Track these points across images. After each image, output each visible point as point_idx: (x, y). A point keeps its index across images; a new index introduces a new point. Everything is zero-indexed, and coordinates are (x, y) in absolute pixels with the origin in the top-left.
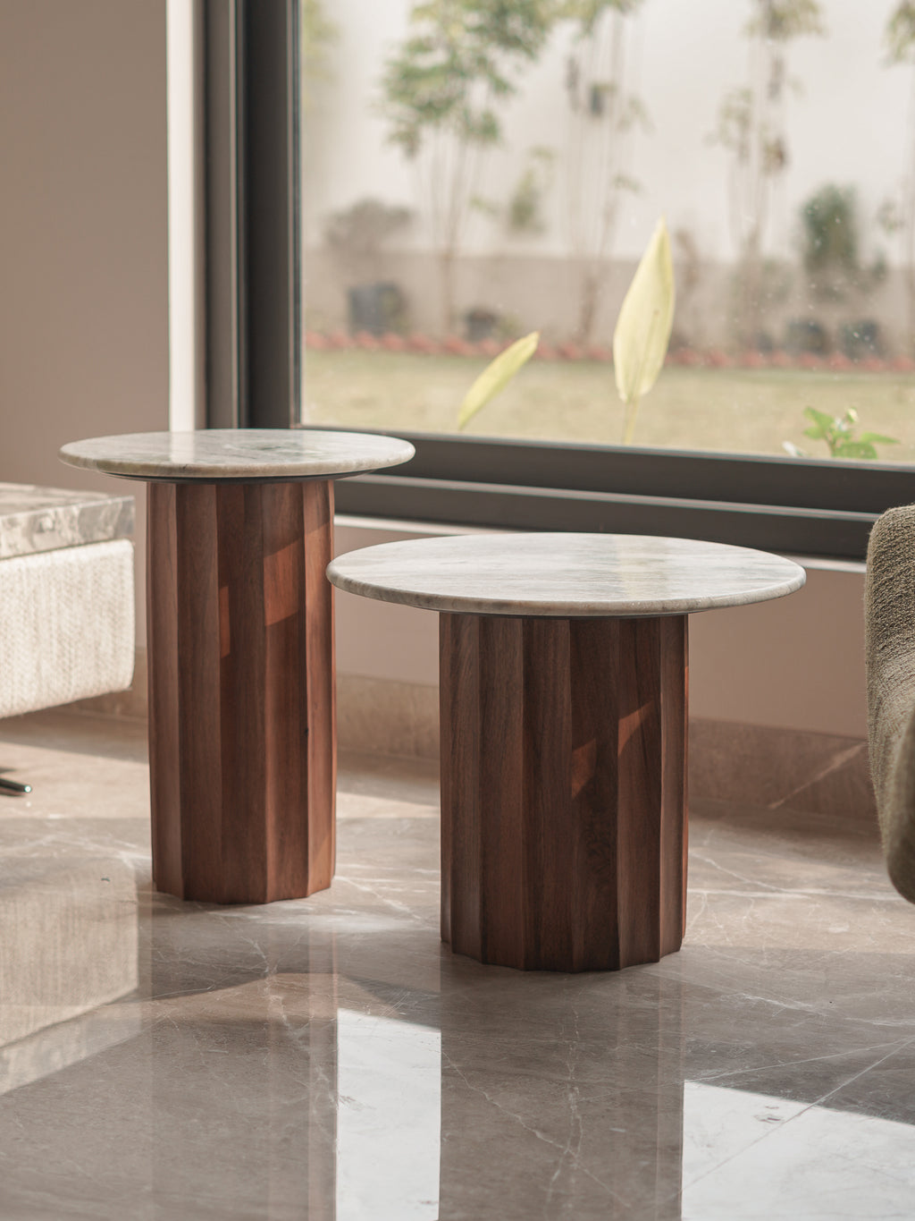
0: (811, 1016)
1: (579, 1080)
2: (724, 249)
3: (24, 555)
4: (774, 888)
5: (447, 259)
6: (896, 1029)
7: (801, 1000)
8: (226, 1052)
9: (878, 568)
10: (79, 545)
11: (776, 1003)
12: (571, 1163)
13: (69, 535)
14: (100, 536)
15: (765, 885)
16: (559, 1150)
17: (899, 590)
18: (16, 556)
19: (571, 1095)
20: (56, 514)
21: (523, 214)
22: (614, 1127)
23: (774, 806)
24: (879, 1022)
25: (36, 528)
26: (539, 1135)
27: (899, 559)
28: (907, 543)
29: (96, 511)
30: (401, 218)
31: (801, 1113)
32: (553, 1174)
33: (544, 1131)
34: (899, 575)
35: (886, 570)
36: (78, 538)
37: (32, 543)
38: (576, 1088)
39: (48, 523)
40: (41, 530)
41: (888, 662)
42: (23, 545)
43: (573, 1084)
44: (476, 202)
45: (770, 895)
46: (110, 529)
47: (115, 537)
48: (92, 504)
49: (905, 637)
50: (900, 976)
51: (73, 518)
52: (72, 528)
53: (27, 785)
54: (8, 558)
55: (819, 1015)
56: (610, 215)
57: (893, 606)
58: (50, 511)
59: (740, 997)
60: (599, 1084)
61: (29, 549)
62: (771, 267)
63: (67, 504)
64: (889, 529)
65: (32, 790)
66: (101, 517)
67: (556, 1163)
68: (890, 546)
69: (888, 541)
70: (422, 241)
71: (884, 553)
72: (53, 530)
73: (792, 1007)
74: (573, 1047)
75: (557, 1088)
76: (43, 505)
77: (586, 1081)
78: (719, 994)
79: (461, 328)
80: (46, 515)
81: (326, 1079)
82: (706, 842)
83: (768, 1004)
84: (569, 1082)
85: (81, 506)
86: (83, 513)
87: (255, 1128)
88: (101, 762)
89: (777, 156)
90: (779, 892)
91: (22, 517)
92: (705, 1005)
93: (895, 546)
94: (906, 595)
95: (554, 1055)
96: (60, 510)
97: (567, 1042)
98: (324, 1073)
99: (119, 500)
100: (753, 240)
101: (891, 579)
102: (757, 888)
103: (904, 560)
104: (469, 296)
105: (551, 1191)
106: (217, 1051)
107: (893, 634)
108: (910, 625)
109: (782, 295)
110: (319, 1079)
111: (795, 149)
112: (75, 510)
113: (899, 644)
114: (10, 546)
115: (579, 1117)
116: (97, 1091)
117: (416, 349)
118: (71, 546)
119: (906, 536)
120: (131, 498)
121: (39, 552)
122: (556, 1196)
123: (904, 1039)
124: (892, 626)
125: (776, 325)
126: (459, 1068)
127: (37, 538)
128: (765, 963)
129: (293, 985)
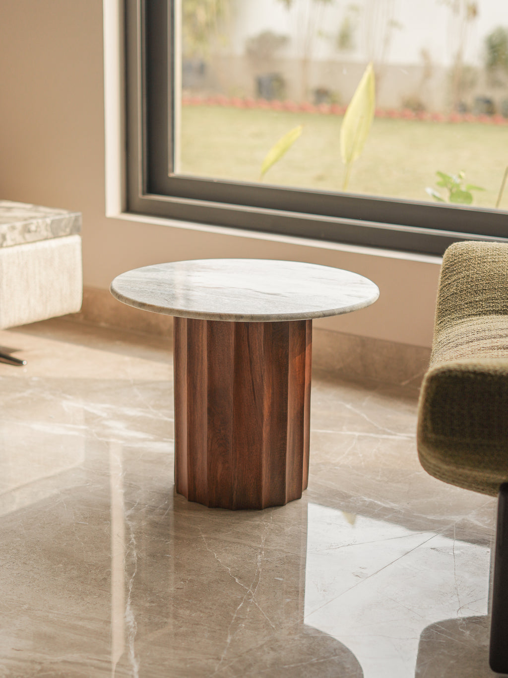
0: (395, 512)
1: (266, 547)
2: (444, 60)
3: (20, 244)
4: (393, 432)
5: (305, 63)
6: (438, 522)
7: (392, 502)
8: (87, 524)
9: (444, 277)
10: (51, 238)
11: (379, 503)
12: (250, 599)
13: (45, 233)
14: (62, 233)
15: (389, 431)
16: (246, 590)
17: (452, 290)
18: (16, 245)
19: (259, 556)
20: (38, 223)
21: (344, 40)
22: (277, 577)
23: (403, 384)
24: (431, 517)
25: (26, 230)
26: (237, 580)
27: (455, 273)
28: (460, 264)
29: (60, 221)
30: (283, 40)
31: (377, 572)
32: (239, 605)
33: (240, 578)
34: (454, 282)
35: (448, 278)
36: (50, 235)
37: (24, 238)
38: (263, 552)
39: (33, 228)
40: (29, 231)
41: (441, 331)
42: (19, 239)
43: (262, 549)
44: (320, 34)
45: (391, 437)
46: (68, 230)
47: (71, 234)
48: (57, 217)
49: (452, 318)
50: (448, 489)
51: (47, 225)
52: (47, 230)
53: (24, 360)
54: (11, 246)
55: (400, 511)
56: (387, 41)
57: (448, 299)
58: (34, 221)
59: (361, 498)
60: (275, 550)
61: (23, 241)
62: (468, 70)
63: (45, 217)
64: (452, 255)
65: (27, 364)
66: (63, 224)
67: (242, 598)
68: (451, 265)
69: (451, 262)
70: (292, 53)
71: (448, 268)
72: (36, 231)
73: (387, 506)
74: (267, 527)
75: (253, 551)
76: (32, 218)
77: (269, 548)
78: (350, 497)
79: (311, 98)
80: (32, 223)
81: (134, 542)
82: (364, 404)
83: (375, 504)
84: (260, 548)
85: (52, 218)
86: (53, 222)
87: (90, 571)
88: (67, 346)
89: (473, 11)
90: (395, 435)
91: (19, 225)
92: (342, 503)
93: (454, 265)
94: (456, 293)
95: (256, 531)
96: (40, 221)
97: (265, 523)
98: (135, 538)
99: (73, 215)
100: (459, 56)
101: (449, 284)
102: (384, 432)
103: (457, 274)
104: (316, 80)
105: (235, 615)
106: (83, 523)
107: (446, 315)
108: (456, 310)
109: (473, 84)
110: (131, 542)
111: (482, 9)
112: (48, 221)
113: (448, 321)
114: (12, 240)
115: (260, 570)
116: (15, 545)
117: (286, 109)
118: (46, 239)
119: (460, 260)
120: (79, 214)
121: (28, 243)
122: (238, 619)
123: (442, 528)
124: (446, 311)
125: (469, 99)
126: (205, 537)
127: (27, 236)
128: (379, 478)
129: (131, 484)
